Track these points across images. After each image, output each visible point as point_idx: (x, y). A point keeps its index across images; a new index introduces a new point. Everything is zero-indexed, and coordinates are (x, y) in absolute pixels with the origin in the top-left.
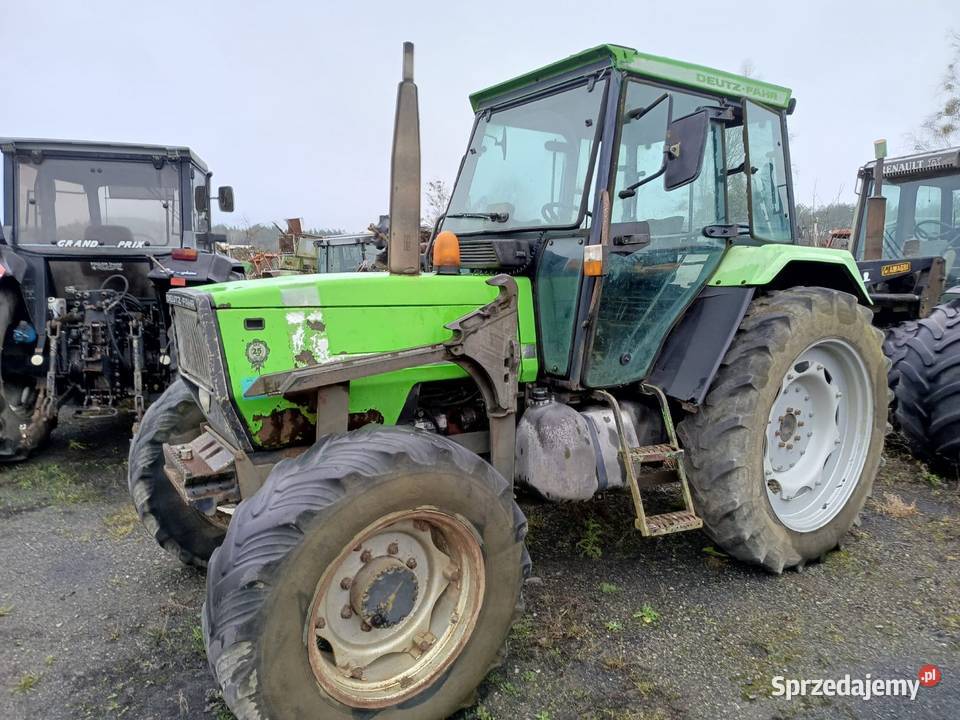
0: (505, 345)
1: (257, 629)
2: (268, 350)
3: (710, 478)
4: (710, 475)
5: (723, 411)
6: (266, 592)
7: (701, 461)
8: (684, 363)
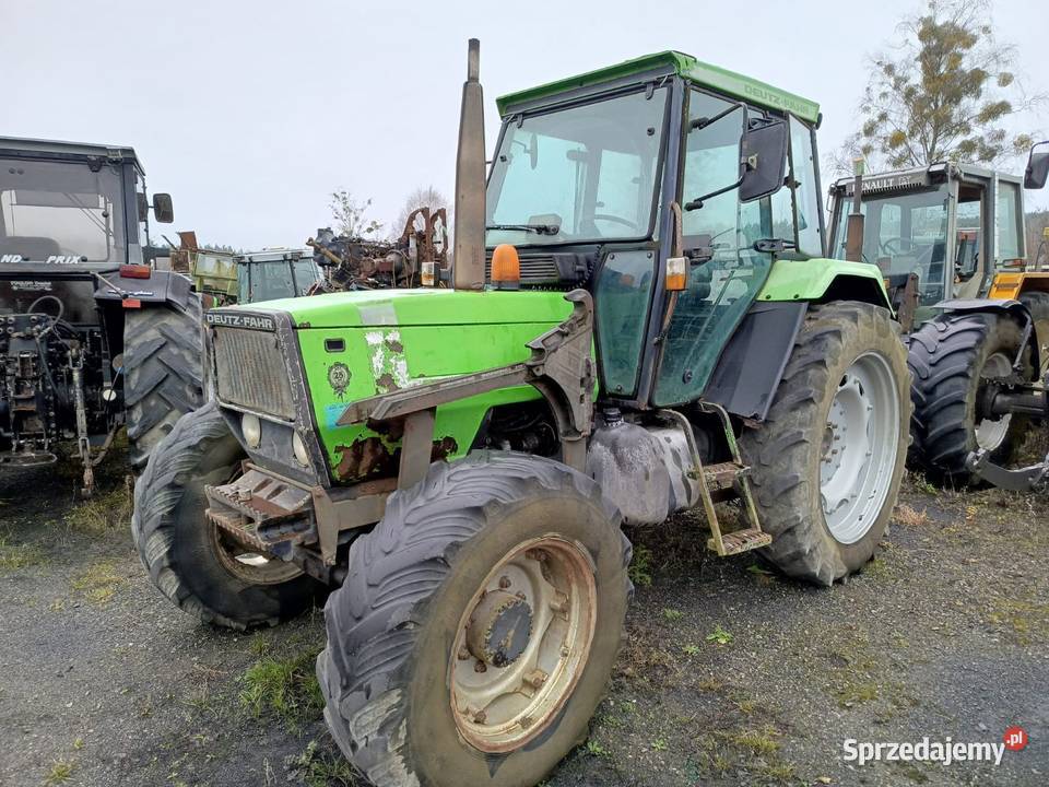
0: (582, 364)
1: (408, 673)
2: (349, 374)
3: (772, 493)
4: (772, 492)
5: (785, 425)
6: (416, 634)
7: (762, 477)
8: (741, 380)
